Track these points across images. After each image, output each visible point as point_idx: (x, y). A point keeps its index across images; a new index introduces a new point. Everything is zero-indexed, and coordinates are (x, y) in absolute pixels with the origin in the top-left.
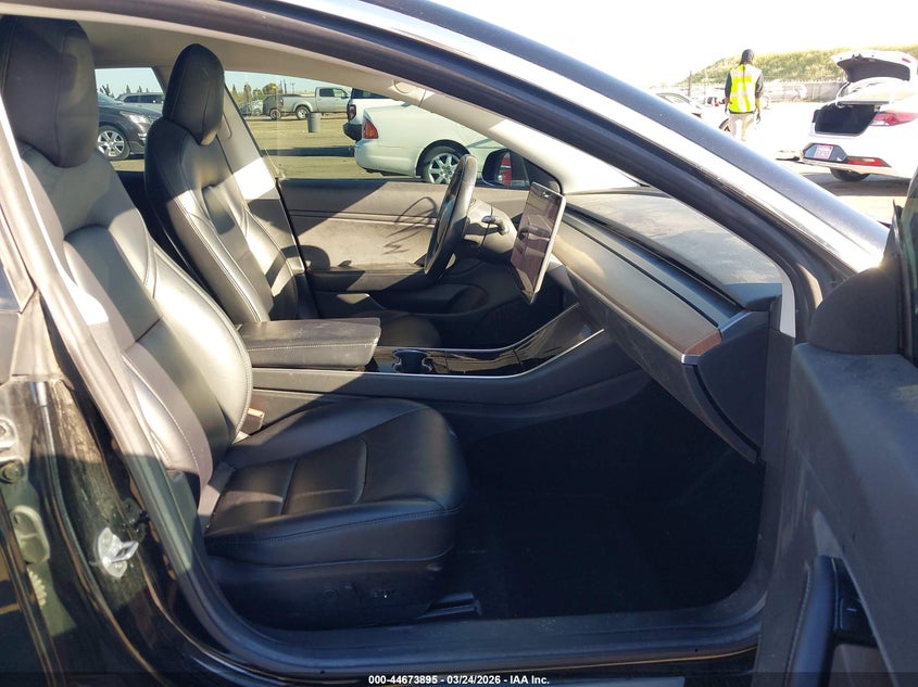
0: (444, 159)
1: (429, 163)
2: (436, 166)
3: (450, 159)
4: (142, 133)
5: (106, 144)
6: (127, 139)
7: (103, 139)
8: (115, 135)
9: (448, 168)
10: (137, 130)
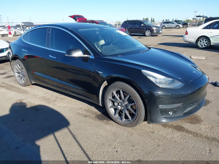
0: (203, 40)
1: (199, 41)
2: (201, 41)
3: (205, 40)
4: (154, 31)
5: (147, 33)
6: (151, 32)
7: (147, 32)
8: (149, 31)
9: (204, 42)
10: (153, 30)
